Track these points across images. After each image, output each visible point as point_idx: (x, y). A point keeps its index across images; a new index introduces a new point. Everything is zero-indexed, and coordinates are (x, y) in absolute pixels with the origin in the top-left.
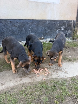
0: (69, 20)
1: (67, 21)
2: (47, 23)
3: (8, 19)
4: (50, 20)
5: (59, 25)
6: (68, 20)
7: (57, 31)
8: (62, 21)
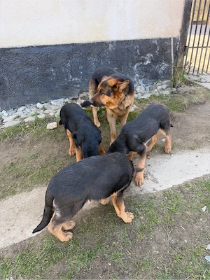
0: (163, 36)
1: (158, 41)
2: (110, 49)
3: (9, 49)
4: (118, 42)
5: (138, 51)
6: (160, 39)
7: (135, 67)
8: (147, 41)
